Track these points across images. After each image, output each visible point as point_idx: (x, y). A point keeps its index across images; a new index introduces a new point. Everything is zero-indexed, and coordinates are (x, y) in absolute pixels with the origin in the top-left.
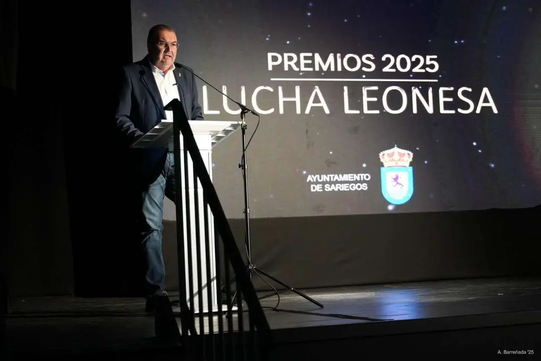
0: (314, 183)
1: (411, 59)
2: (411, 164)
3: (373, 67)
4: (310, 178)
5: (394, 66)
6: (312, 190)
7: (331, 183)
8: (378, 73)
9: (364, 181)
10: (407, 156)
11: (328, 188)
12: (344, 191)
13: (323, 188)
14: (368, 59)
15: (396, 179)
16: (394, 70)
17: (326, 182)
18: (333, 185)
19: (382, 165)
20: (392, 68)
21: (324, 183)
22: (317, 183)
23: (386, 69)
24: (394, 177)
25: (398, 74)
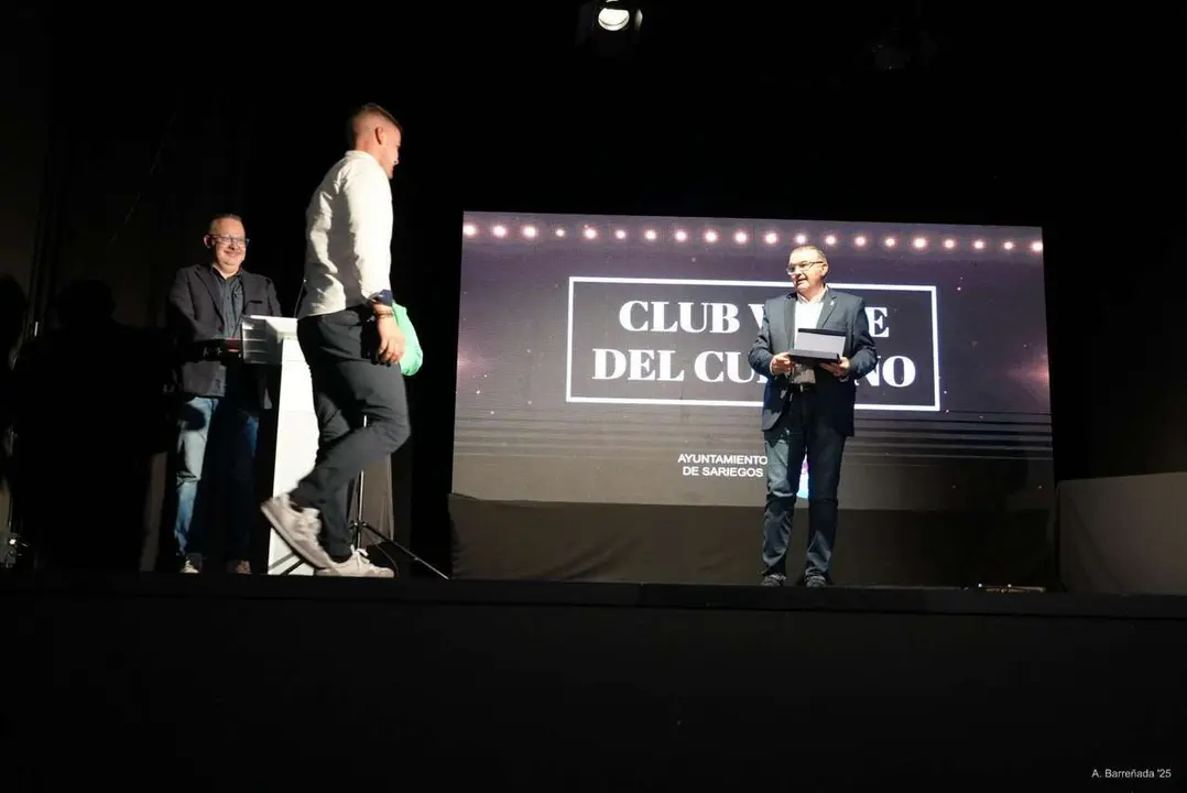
0: (687, 464)
4: (682, 458)
6: (685, 474)
7: (711, 465)
9: (759, 466)
11: (707, 472)
12: (730, 477)
13: (700, 470)
17: (705, 464)
18: (714, 469)
21: (701, 466)
22: (691, 464)
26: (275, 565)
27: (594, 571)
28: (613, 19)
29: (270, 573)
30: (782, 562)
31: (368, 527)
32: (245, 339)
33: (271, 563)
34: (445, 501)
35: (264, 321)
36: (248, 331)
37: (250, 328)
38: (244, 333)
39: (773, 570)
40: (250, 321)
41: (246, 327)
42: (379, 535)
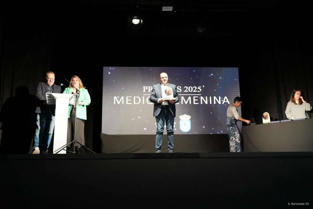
1: (193, 87)
2: (190, 120)
3: (181, 90)
5: (188, 90)
8: (182, 92)
10: (189, 117)
14: (179, 88)
15: (185, 124)
16: (187, 91)
19: (180, 120)
20: (187, 90)
23: (185, 91)
24: (185, 123)
25: (189, 93)
26: (55, 152)
27: (135, 151)
28: (136, 21)
29: (54, 153)
30: (160, 147)
31: (77, 142)
32: (47, 98)
33: (54, 151)
34: (100, 135)
35: (51, 94)
36: (48, 97)
37: (48, 96)
38: (47, 97)
39: (159, 149)
40: (48, 94)
41: (47, 96)
42: (80, 144)
